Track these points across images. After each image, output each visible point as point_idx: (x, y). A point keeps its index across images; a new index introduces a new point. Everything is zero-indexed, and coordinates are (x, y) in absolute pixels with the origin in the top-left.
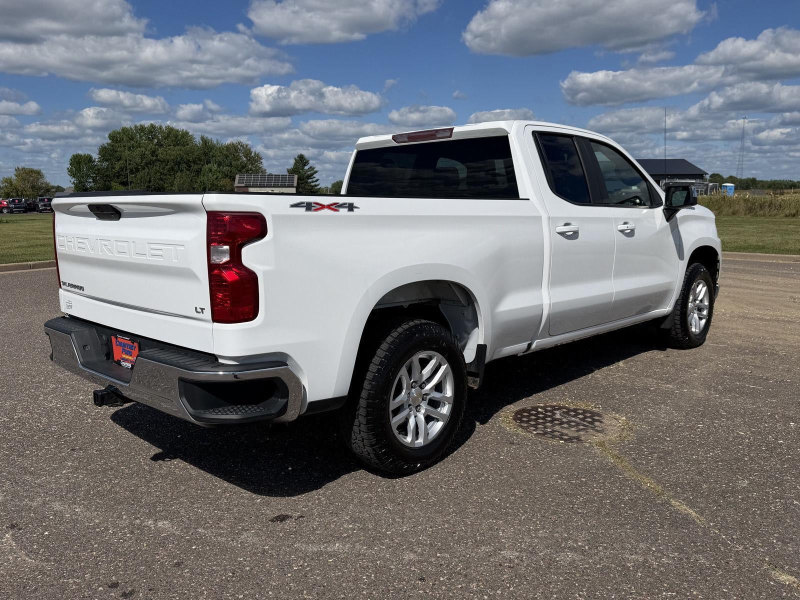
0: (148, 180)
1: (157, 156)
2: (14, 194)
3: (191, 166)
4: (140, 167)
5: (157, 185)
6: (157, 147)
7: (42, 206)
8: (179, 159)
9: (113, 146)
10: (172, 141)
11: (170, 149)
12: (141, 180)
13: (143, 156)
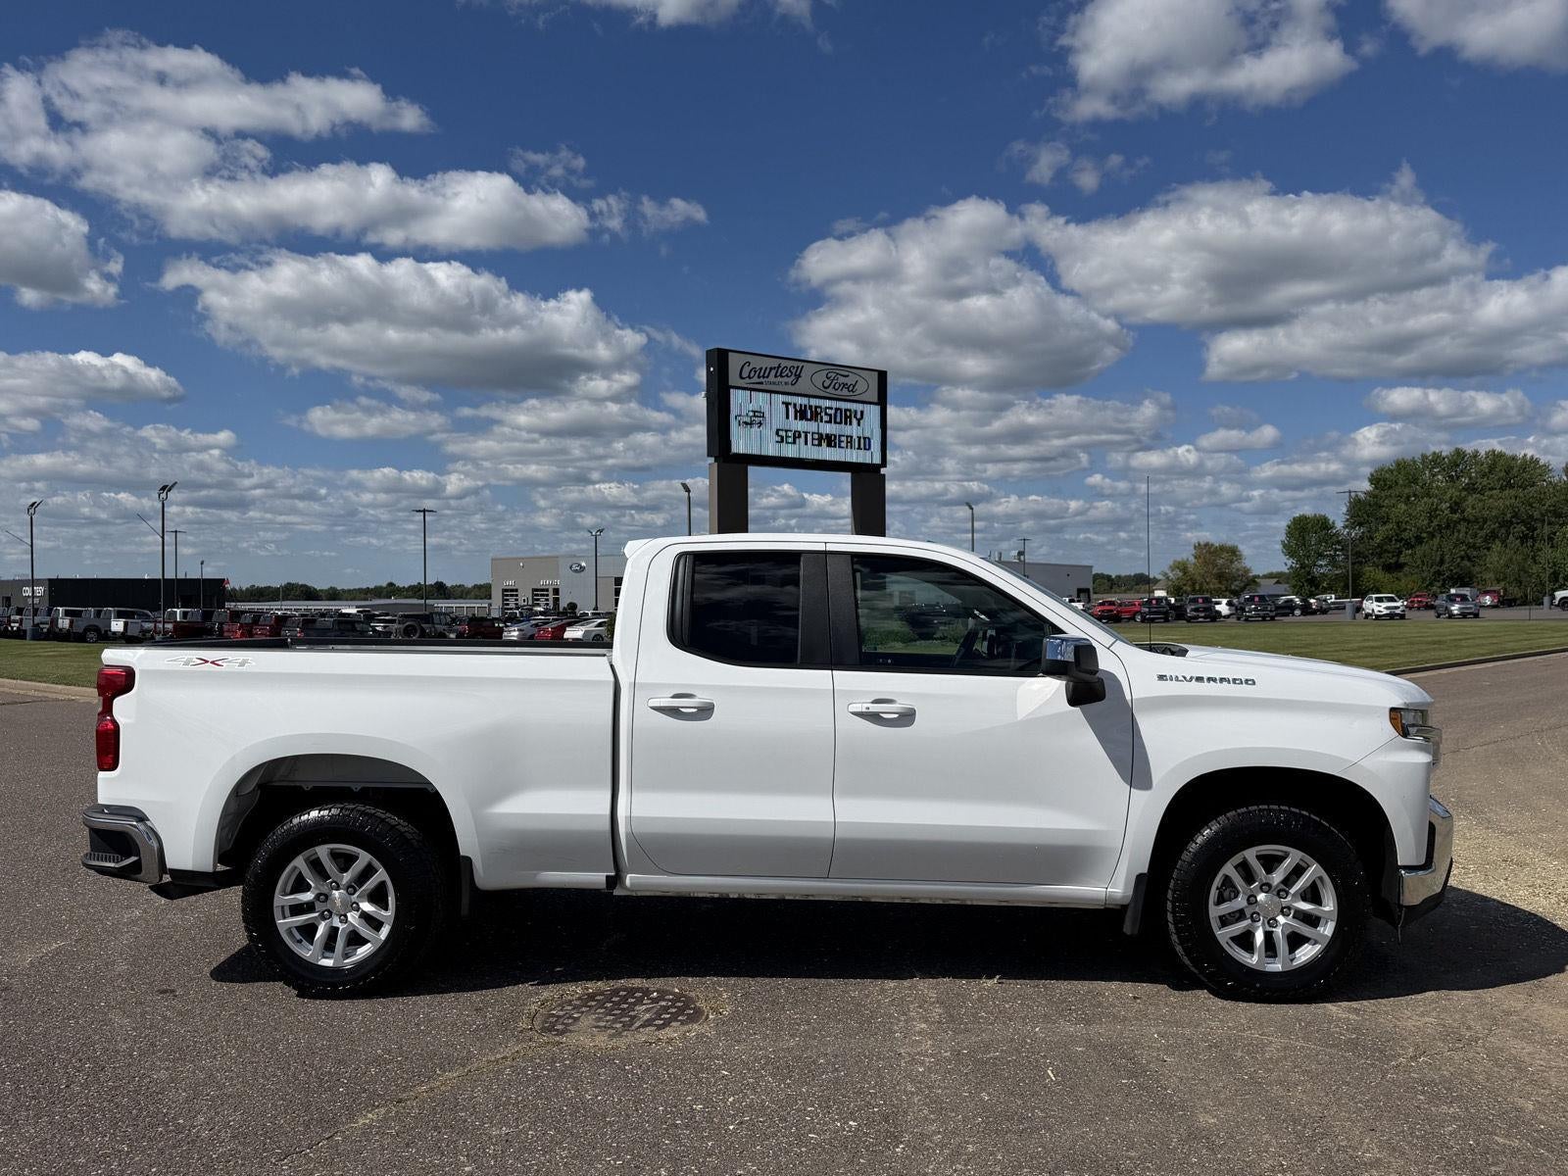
0: (1438, 559)
1: (1463, 512)
2: (1189, 589)
3: (1536, 529)
4: (1425, 535)
5: (1458, 570)
6: (1464, 493)
7: (1192, 610)
8: (1509, 515)
9: (1375, 496)
10: (1499, 480)
11: (1491, 497)
12: (1423, 561)
13: (1432, 514)
